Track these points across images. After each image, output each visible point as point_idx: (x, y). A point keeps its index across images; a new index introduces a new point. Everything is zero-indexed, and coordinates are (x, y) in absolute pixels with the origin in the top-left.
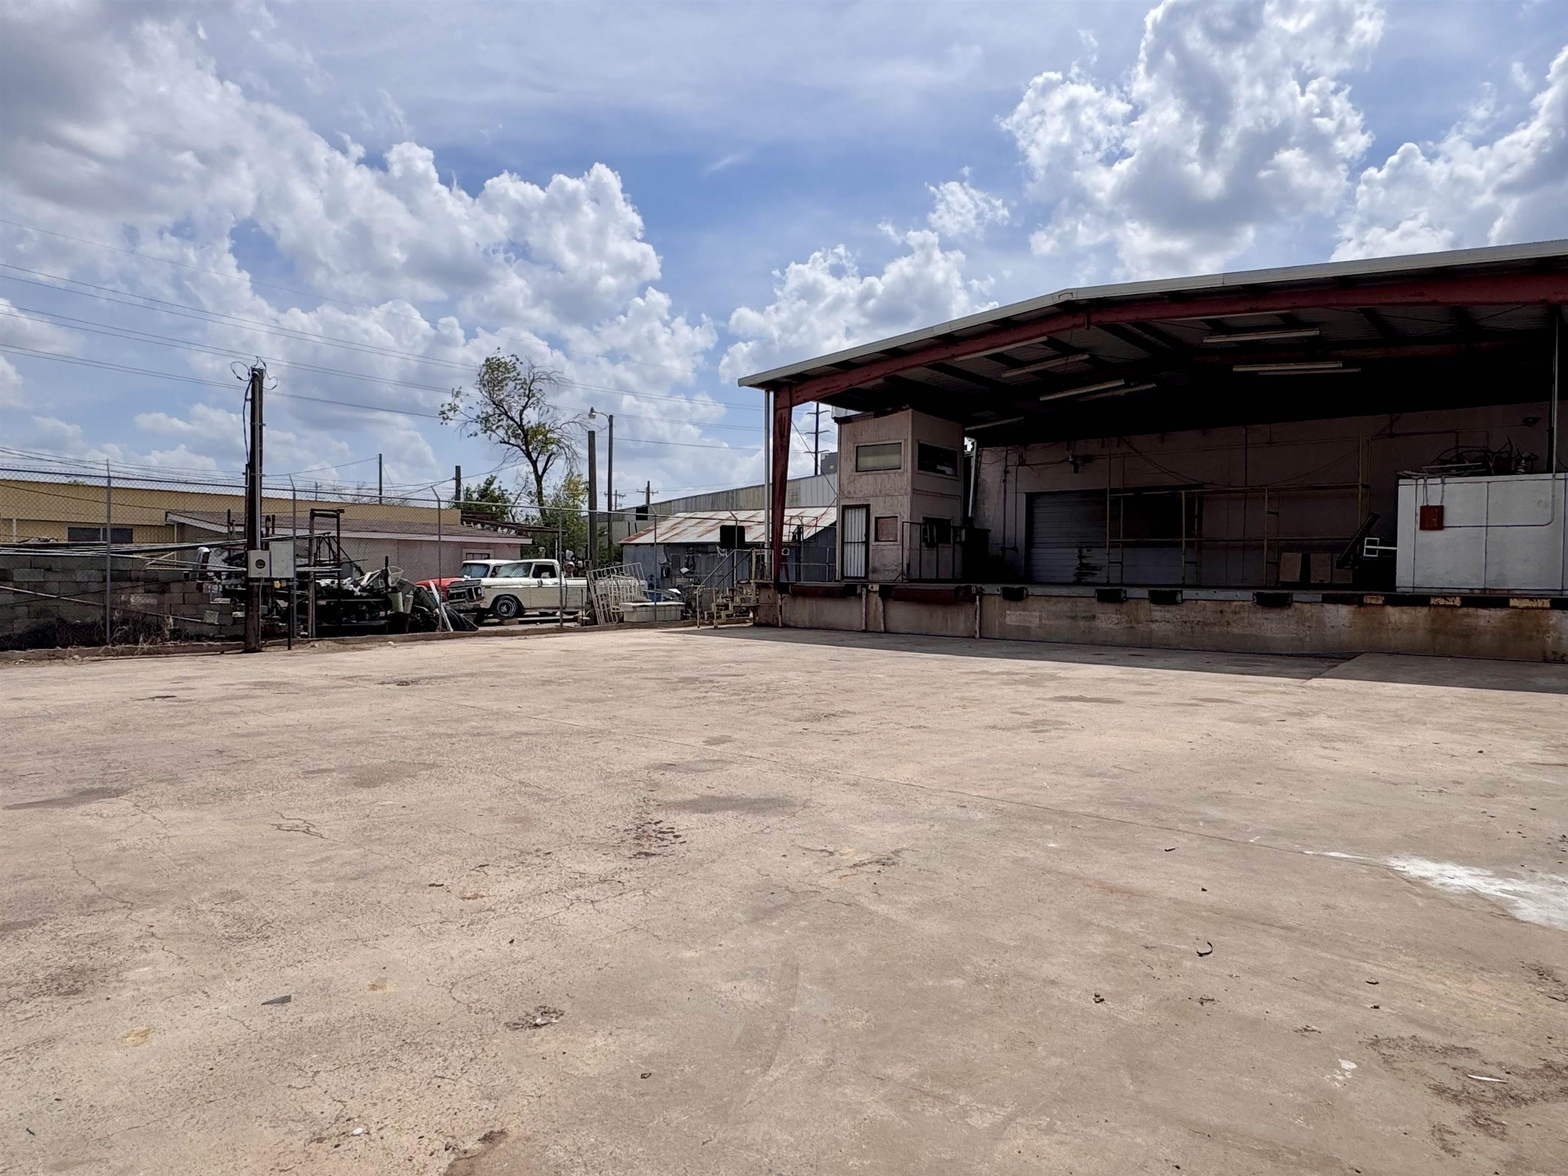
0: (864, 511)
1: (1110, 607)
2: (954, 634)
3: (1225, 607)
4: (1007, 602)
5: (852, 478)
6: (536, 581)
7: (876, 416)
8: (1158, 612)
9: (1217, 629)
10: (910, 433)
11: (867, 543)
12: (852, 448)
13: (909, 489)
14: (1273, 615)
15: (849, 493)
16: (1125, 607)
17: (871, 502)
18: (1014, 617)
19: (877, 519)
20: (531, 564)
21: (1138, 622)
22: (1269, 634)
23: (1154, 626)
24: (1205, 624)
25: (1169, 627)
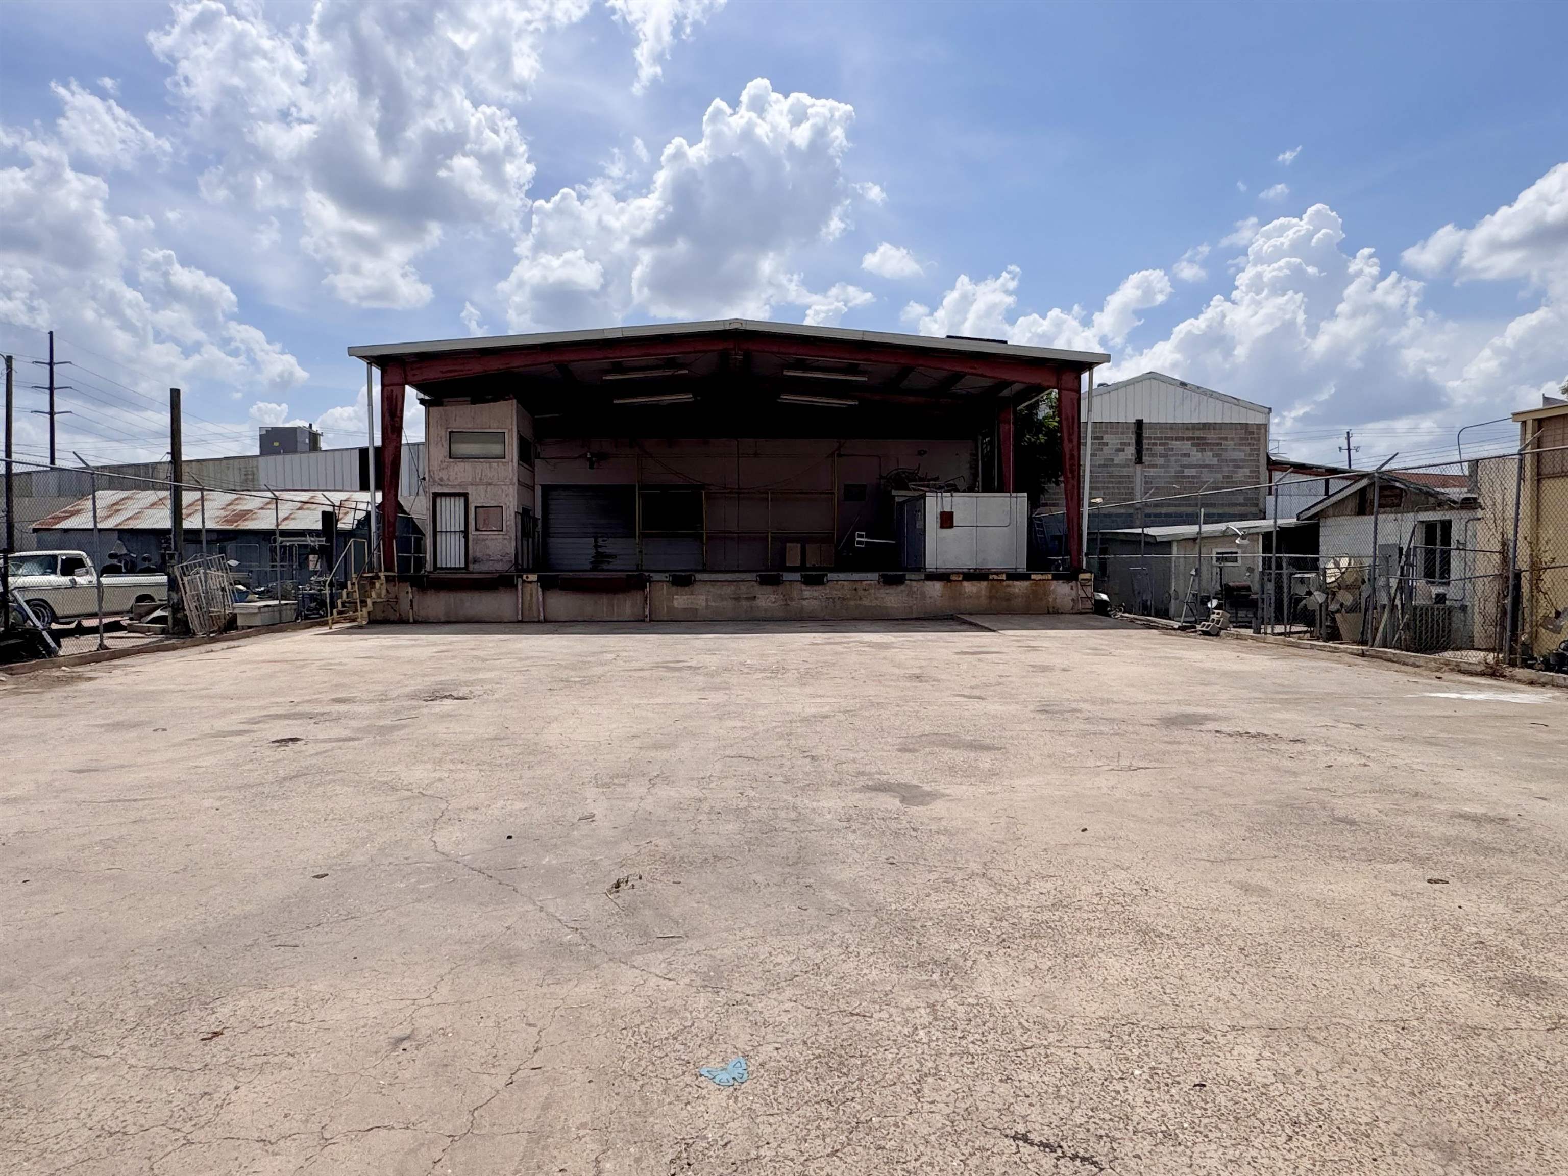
0: (462, 500)
1: (769, 589)
2: (621, 619)
3: (858, 585)
4: (674, 589)
5: (444, 465)
6: (65, 580)
7: (473, 402)
8: (808, 592)
9: (852, 603)
10: (515, 422)
11: (466, 533)
12: (444, 434)
13: (515, 480)
14: (892, 590)
15: (441, 479)
16: (781, 589)
17: (469, 490)
18: (681, 600)
19: (476, 507)
20: (55, 557)
21: (792, 599)
22: (889, 605)
23: (804, 603)
24: (844, 599)
25: (816, 603)
